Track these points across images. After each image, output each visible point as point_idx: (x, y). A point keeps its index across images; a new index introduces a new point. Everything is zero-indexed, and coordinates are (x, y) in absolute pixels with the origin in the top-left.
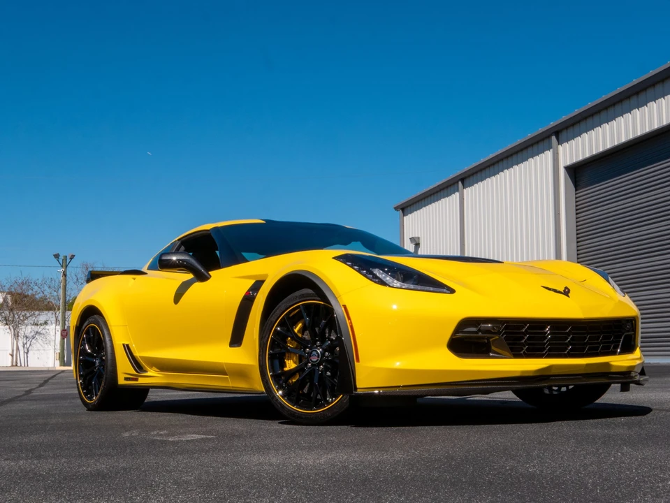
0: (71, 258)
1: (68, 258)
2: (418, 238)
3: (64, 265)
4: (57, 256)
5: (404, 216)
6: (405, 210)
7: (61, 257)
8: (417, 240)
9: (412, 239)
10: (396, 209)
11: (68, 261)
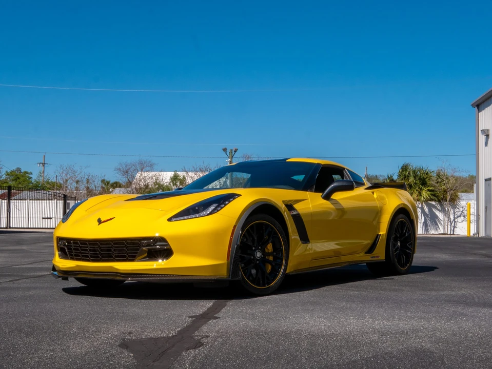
0: (235, 151)
1: (233, 151)
2: (488, 130)
3: (231, 156)
4: (225, 150)
5: (479, 112)
6: (480, 107)
7: (228, 151)
8: (486, 132)
9: (483, 131)
10: (473, 105)
11: (233, 153)
